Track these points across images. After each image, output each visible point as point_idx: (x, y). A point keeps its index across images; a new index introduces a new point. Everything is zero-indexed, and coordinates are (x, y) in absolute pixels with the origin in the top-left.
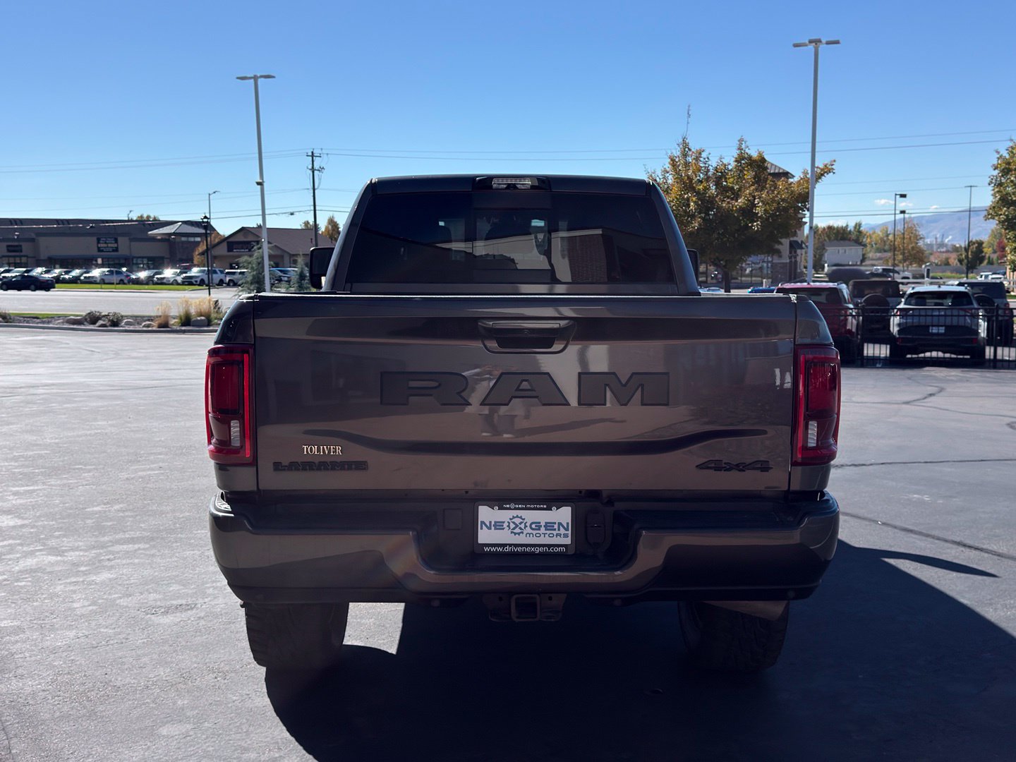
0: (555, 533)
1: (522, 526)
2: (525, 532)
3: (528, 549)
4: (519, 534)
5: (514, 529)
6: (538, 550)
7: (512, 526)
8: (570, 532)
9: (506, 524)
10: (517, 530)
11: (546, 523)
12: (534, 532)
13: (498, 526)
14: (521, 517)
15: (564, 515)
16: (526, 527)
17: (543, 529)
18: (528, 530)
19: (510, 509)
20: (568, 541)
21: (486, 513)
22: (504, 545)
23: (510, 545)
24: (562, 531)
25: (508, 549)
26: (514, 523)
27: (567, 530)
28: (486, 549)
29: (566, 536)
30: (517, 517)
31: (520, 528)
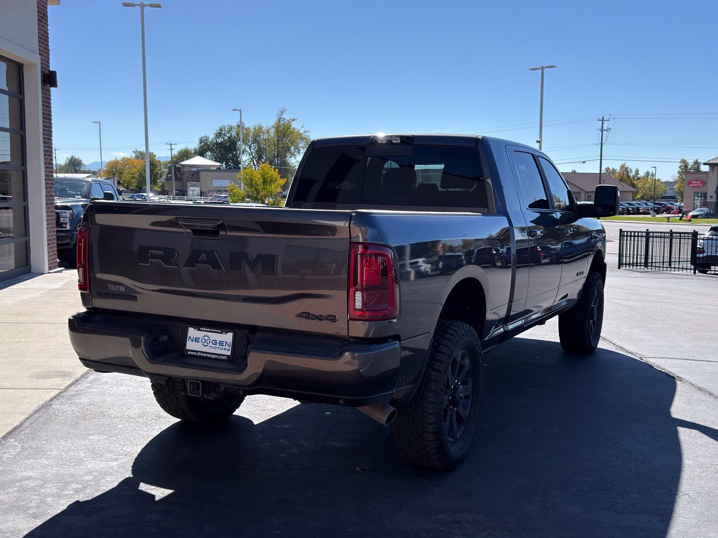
0: (223, 347)
1: (208, 341)
2: (209, 345)
3: (209, 355)
4: (206, 346)
5: (204, 343)
6: (214, 356)
7: (203, 341)
8: (230, 348)
9: (200, 340)
10: (206, 344)
11: (220, 341)
12: (214, 346)
13: (197, 340)
14: (208, 336)
15: (228, 337)
16: (210, 342)
17: (218, 344)
18: (211, 344)
19: (203, 331)
20: (229, 353)
21: (192, 332)
22: (197, 352)
23: (200, 352)
24: (227, 347)
25: (199, 354)
26: (204, 339)
27: (229, 346)
28: (189, 353)
29: (228, 350)
30: (206, 336)
31: (207, 343)
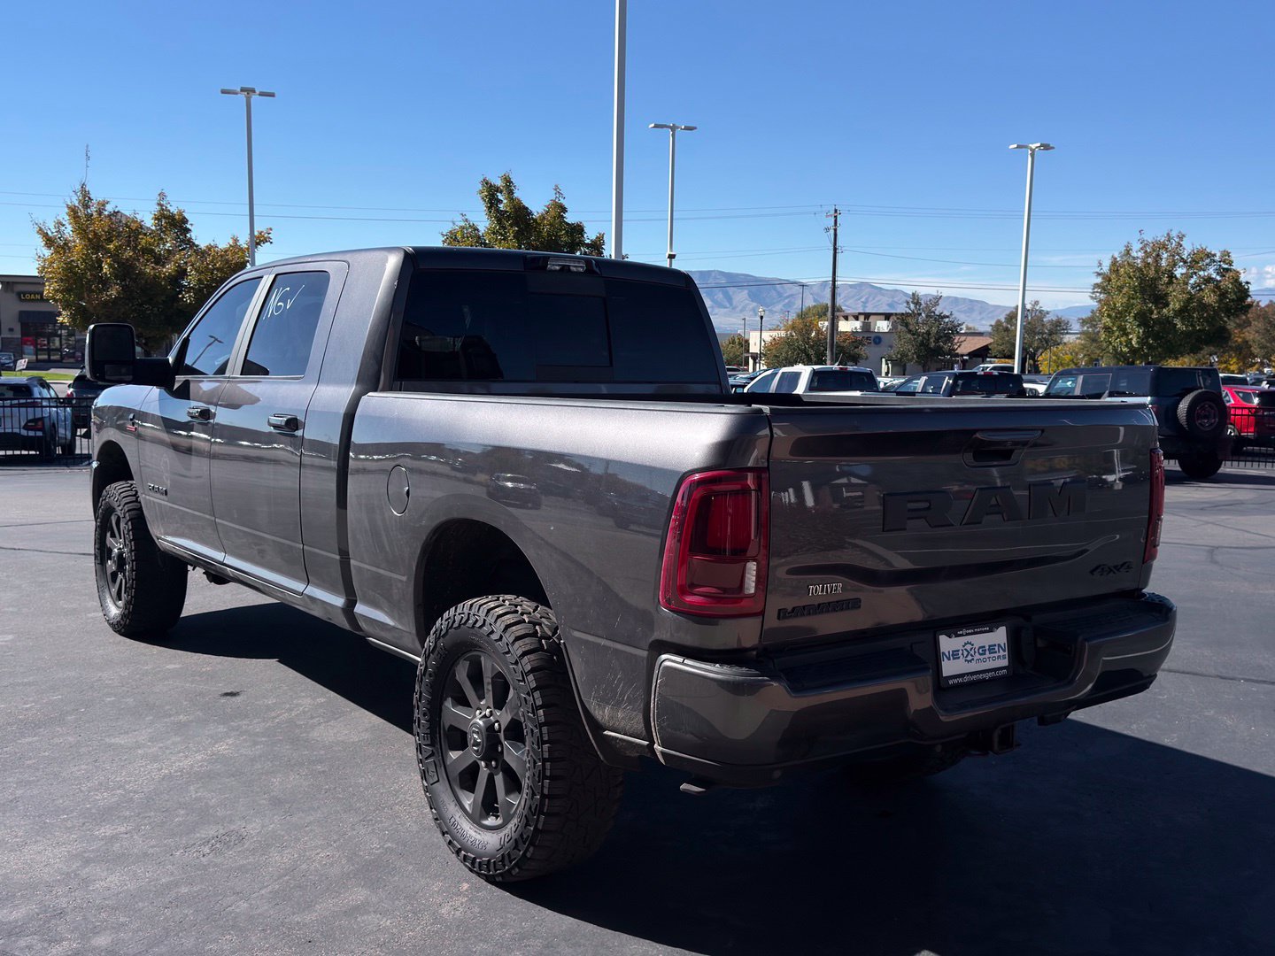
0: (996, 655)
1: (972, 652)
2: (975, 659)
3: (980, 676)
4: (971, 661)
5: (967, 656)
6: (988, 676)
7: (965, 653)
8: (1006, 653)
9: (960, 652)
10: (969, 658)
11: (990, 646)
12: (982, 657)
13: (955, 655)
14: (970, 643)
15: (1000, 636)
16: (975, 652)
17: (987, 652)
18: (977, 656)
19: (962, 635)
20: (1005, 663)
21: (946, 643)
22: (962, 676)
23: (968, 674)
24: (1002, 653)
25: (966, 679)
26: (966, 650)
27: (1004, 651)
28: (951, 682)
29: (1004, 657)
30: (968, 643)
31: (972, 655)
